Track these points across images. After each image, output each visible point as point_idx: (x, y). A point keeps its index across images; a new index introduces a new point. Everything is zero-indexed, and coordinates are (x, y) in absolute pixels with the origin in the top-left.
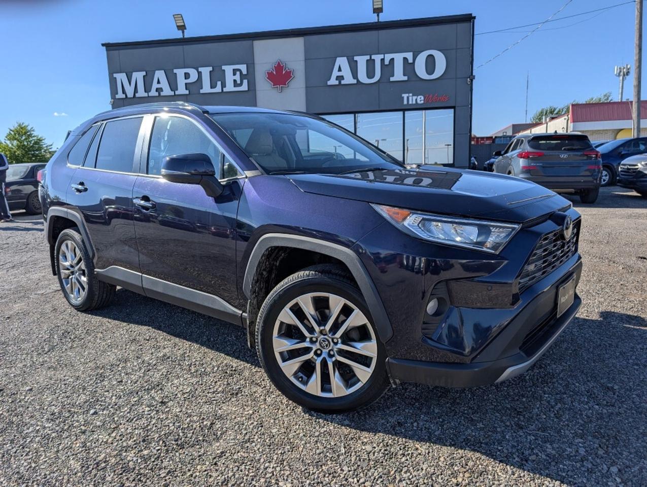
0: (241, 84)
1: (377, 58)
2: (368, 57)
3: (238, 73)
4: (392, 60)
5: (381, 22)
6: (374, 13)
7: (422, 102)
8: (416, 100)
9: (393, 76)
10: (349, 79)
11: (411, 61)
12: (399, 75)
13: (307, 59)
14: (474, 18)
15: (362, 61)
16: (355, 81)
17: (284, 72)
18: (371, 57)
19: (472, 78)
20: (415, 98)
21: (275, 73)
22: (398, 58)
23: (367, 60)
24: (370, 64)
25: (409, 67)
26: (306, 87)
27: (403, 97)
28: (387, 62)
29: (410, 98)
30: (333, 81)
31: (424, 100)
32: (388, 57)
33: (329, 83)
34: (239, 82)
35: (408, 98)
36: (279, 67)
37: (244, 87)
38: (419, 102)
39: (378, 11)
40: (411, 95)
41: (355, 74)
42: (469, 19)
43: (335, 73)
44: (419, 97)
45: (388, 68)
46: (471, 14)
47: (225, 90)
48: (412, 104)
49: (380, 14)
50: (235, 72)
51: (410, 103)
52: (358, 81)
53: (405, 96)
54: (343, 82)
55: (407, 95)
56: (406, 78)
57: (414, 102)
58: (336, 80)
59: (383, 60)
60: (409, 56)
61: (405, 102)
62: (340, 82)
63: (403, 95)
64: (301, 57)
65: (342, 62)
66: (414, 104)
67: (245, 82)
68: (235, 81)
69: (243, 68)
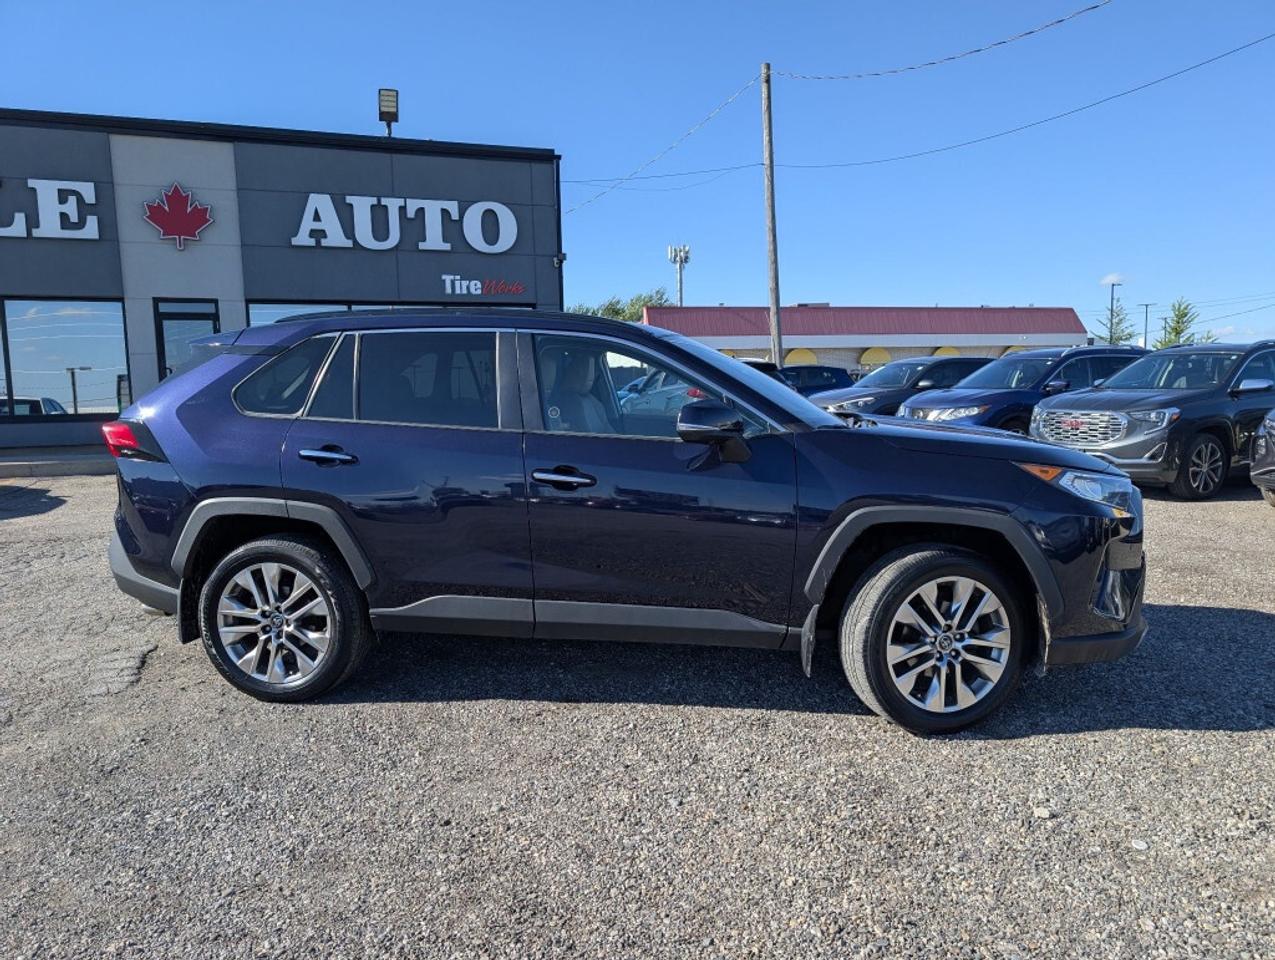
0: (81, 224)
1: (393, 204)
2: (374, 201)
3: (72, 200)
4: (421, 211)
5: (394, 139)
6: (381, 120)
7: (479, 292)
8: (468, 288)
9: (424, 240)
10: (336, 237)
11: (455, 216)
12: (434, 240)
13: (240, 189)
14: (559, 157)
15: (362, 206)
16: (349, 244)
17: (189, 210)
18: (379, 201)
19: (562, 258)
20: (465, 283)
21: (166, 208)
22: (433, 209)
23: (372, 206)
24: (379, 214)
25: (452, 227)
26: (243, 245)
27: (444, 281)
28: (411, 214)
29: (457, 283)
30: (303, 238)
31: (482, 289)
32: (413, 205)
33: (295, 241)
34: (74, 218)
35: (453, 282)
36: (177, 197)
37: (91, 230)
38: (473, 291)
39: (389, 117)
40: (458, 277)
41: (349, 229)
42: (549, 158)
43: (308, 224)
44: (473, 283)
45: (414, 226)
46: (553, 151)
47: (36, 233)
48: (462, 295)
49: (393, 124)
50: (63, 196)
51: (458, 291)
52: (355, 242)
53: (448, 278)
54: (324, 242)
55: (452, 277)
56: (447, 247)
57: (465, 292)
58: (311, 236)
59: (403, 209)
60: (453, 207)
61: (449, 290)
62: (318, 242)
63: (444, 277)
64: (230, 182)
65: (320, 202)
66: (464, 295)
67: (92, 222)
68: (64, 216)
69: (88, 191)
